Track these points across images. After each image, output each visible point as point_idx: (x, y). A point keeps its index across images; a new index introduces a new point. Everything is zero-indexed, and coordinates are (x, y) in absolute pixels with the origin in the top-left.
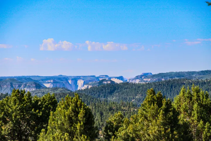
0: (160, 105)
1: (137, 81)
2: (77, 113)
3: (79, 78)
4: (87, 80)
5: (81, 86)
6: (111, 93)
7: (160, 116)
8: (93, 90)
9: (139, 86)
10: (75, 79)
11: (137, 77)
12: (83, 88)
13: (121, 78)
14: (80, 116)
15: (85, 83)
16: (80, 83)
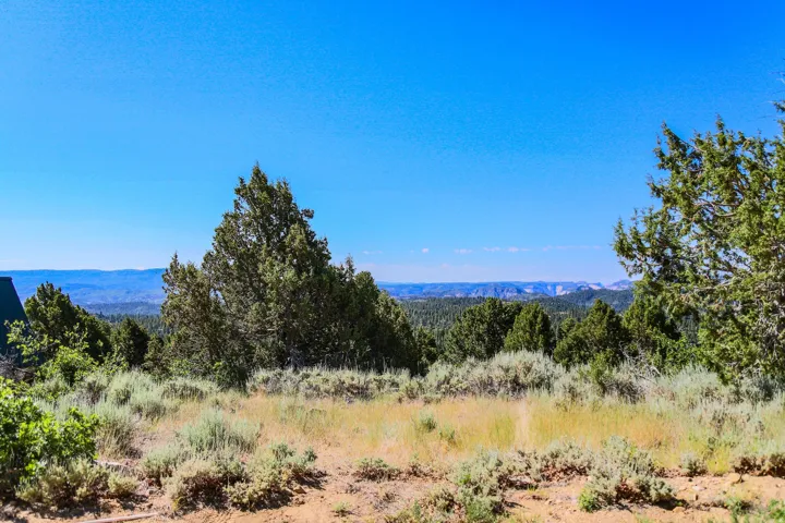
0: (605, 312)
1: (615, 288)
2: (535, 317)
3: (558, 284)
4: (565, 286)
5: (560, 292)
6: (589, 299)
7: (605, 321)
8: (571, 295)
9: (616, 293)
10: (554, 285)
11: (615, 284)
12: (562, 294)
13: (599, 284)
14: (539, 320)
15: (563, 289)
16: (559, 289)
